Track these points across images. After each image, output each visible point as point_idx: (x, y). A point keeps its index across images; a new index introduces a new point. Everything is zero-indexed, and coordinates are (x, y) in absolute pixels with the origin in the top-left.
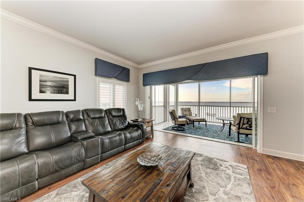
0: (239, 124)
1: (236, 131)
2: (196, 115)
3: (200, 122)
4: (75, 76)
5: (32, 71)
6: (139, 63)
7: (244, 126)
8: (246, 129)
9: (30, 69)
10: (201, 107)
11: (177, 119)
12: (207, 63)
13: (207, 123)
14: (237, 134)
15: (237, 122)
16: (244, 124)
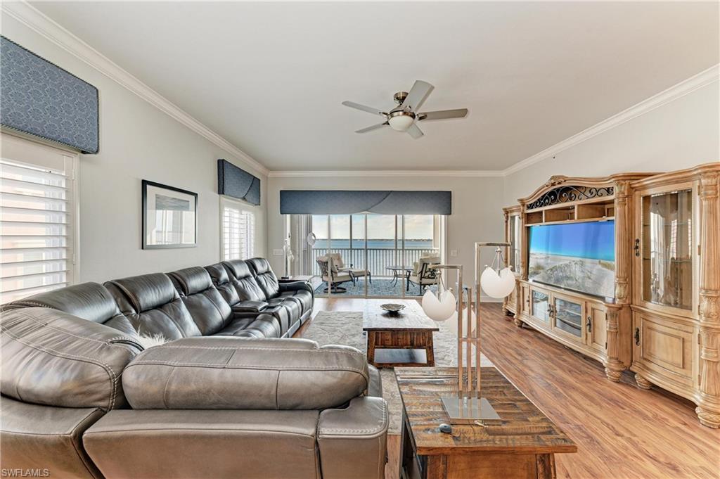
0: (422, 272)
1: (418, 282)
2: (352, 265)
3: (359, 278)
4: (196, 195)
5: (149, 187)
6: (270, 169)
7: (427, 275)
8: (429, 278)
9: (145, 183)
10: (353, 251)
11: (336, 273)
12: (391, 191)
13: (372, 278)
14: (419, 286)
15: (419, 270)
16: (426, 272)
